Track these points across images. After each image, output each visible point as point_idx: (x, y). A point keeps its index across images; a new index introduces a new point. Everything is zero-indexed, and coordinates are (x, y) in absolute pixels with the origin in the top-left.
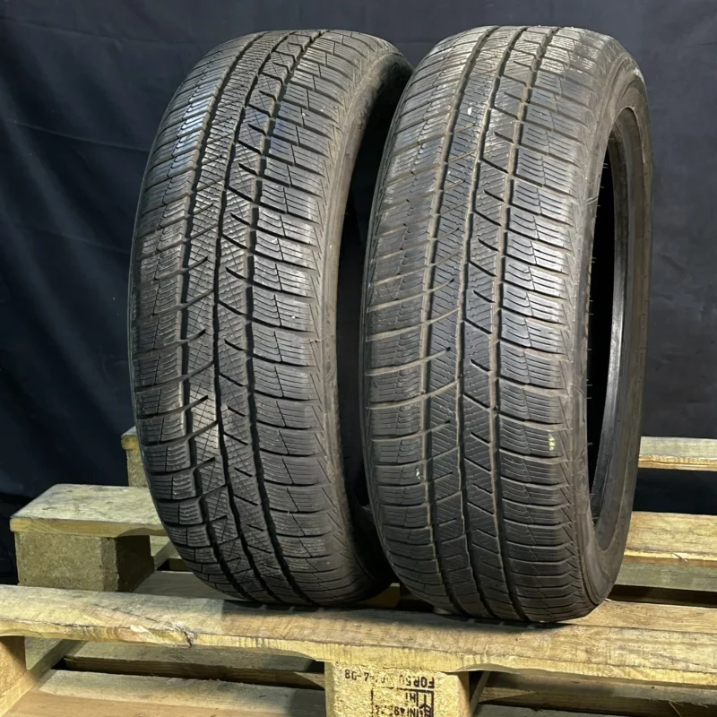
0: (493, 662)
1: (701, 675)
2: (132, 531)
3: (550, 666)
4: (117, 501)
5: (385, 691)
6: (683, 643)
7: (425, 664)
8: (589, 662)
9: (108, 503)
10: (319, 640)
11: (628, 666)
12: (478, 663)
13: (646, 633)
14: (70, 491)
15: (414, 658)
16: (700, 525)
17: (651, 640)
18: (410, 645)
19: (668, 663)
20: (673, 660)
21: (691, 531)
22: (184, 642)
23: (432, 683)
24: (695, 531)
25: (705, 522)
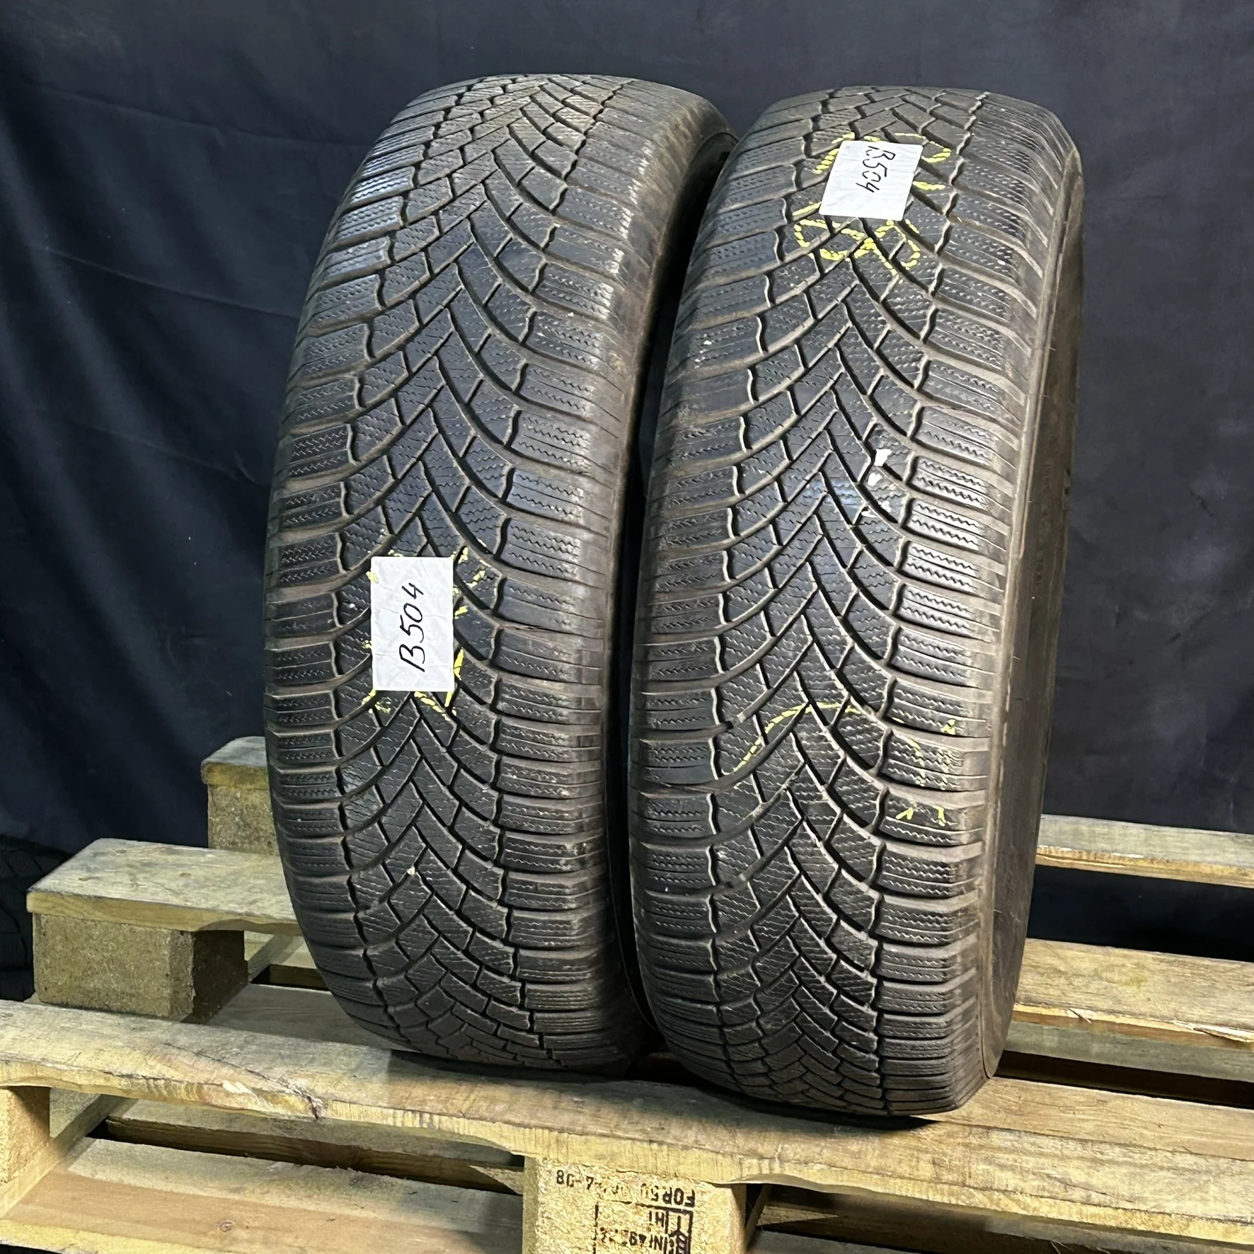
0: (788, 1172)
1: (1110, 1211)
2: (221, 923)
3: (876, 1184)
4: (198, 873)
5: (619, 1207)
6: (1082, 1158)
7: (682, 1169)
8: (937, 1180)
9: (183, 875)
10: (517, 1120)
11: (998, 1190)
12: (766, 1171)
13: (1025, 1138)
14: (123, 852)
15: (664, 1159)
16: (1113, 966)
17: (1033, 1149)
18: (660, 1138)
19: (1058, 1189)
20: (1067, 1184)
21: (1096, 975)
22: (306, 1112)
23: (692, 1198)
24: (1104, 975)
25: (1120, 961)
